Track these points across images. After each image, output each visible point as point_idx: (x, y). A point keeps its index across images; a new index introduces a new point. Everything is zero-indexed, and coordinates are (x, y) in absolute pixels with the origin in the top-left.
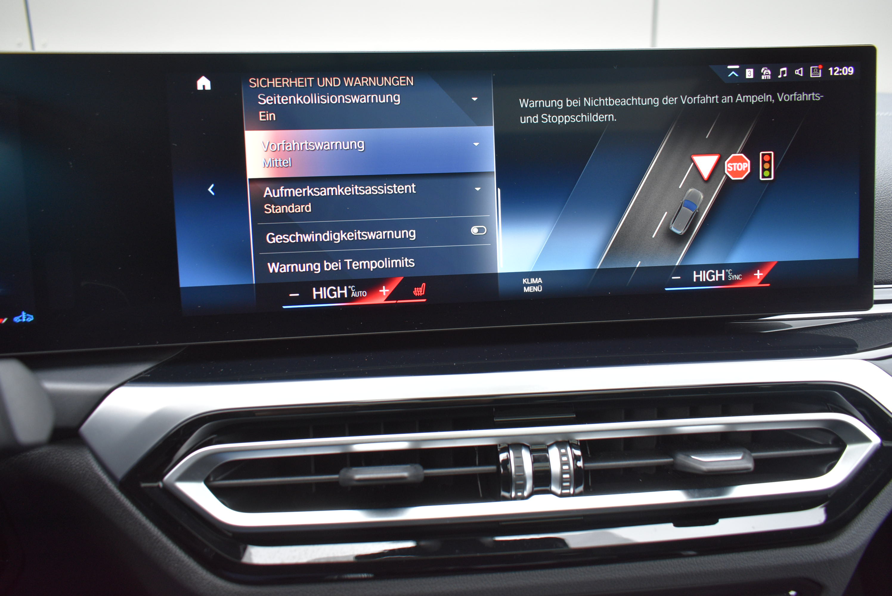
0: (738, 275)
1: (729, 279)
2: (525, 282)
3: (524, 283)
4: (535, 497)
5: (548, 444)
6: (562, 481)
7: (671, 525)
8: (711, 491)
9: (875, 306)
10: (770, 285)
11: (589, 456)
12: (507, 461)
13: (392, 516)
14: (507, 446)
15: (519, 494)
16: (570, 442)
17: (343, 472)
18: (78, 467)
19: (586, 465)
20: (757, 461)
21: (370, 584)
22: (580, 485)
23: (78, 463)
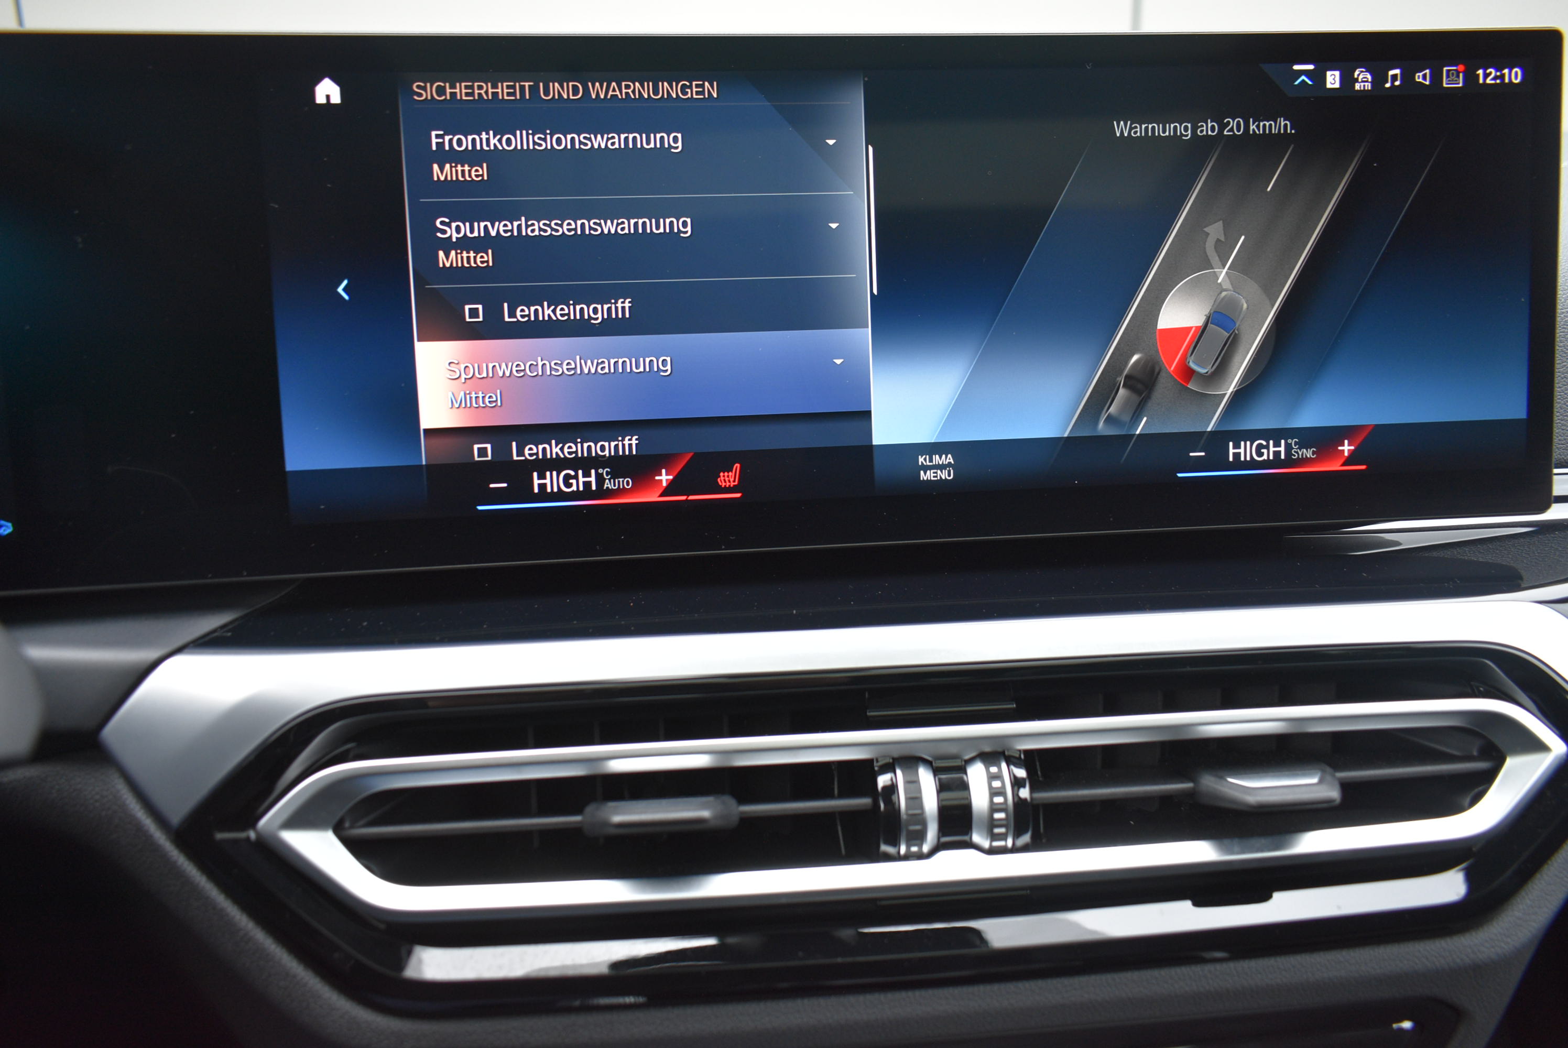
0: (1309, 450)
1: (1293, 457)
2: (922, 462)
3: (920, 464)
4: (943, 855)
5: (967, 757)
6: (992, 824)
7: (1188, 904)
8: (1263, 841)
9: (1555, 507)
10: (1367, 468)
11: (1041, 779)
12: (891, 789)
13: (681, 890)
14: (891, 761)
15: (914, 849)
16: (1006, 753)
17: (589, 809)
18: (97, 804)
19: (1036, 795)
20: (1345, 787)
21: (641, 1015)
22: (1025, 832)
23: (97, 797)
